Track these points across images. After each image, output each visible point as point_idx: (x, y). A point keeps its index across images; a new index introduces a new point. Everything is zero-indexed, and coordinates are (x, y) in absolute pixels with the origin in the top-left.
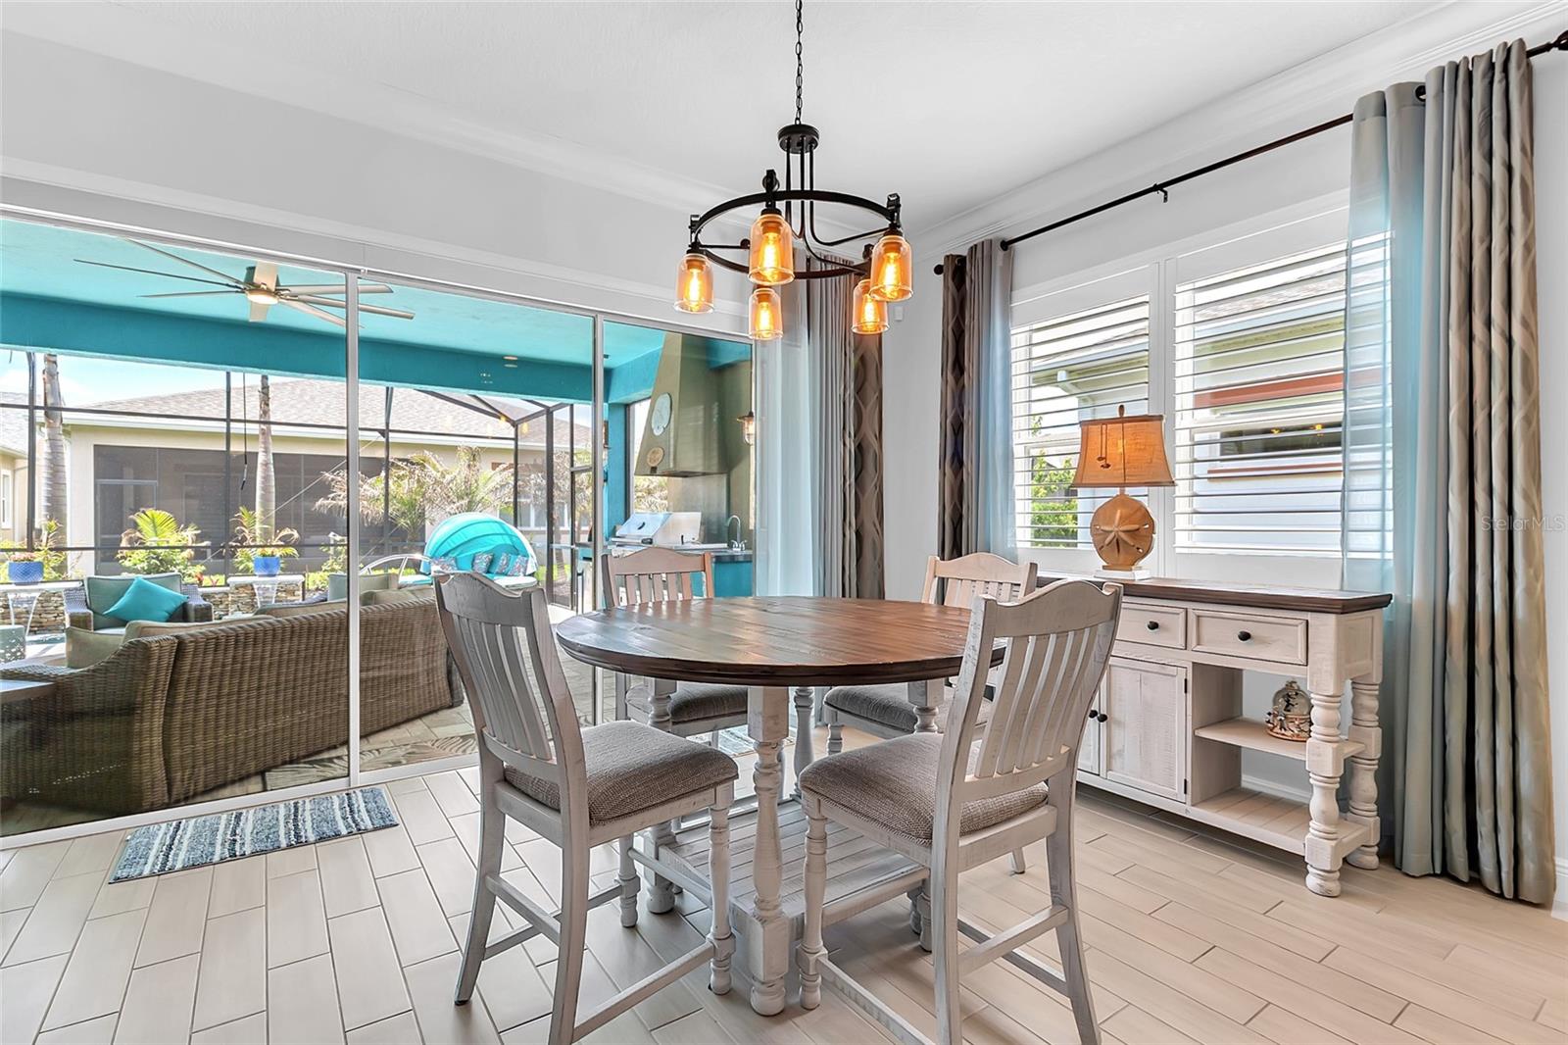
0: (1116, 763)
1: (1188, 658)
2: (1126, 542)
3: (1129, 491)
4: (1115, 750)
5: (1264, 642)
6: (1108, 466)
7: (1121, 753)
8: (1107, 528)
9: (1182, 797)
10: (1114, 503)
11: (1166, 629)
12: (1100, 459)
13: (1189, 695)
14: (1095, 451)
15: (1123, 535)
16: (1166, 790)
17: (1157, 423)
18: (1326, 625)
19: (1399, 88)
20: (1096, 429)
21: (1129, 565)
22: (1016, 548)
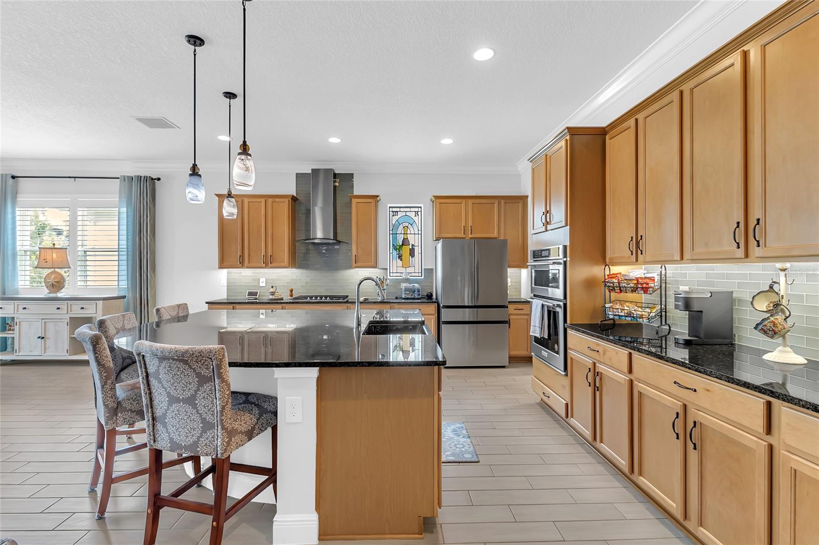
0: (47, 351)
1: (68, 317)
2: (55, 285)
3: (56, 270)
4: (47, 346)
5: (87, 309)
6: (47, 262)
7: (49, 347)
8: (49, 281)
9: (66, 354)
10: (52, 273)
11: (62, 309)
12: (44, 260)
13: (68, 326)
14: (42, 258)
15: (55, 283)
16: (63, 354)
17: (65, 250)
18: (100, 303)
19: (135, 176)
20: (43, 250)
21: (56, 292)
22: (18, 288)
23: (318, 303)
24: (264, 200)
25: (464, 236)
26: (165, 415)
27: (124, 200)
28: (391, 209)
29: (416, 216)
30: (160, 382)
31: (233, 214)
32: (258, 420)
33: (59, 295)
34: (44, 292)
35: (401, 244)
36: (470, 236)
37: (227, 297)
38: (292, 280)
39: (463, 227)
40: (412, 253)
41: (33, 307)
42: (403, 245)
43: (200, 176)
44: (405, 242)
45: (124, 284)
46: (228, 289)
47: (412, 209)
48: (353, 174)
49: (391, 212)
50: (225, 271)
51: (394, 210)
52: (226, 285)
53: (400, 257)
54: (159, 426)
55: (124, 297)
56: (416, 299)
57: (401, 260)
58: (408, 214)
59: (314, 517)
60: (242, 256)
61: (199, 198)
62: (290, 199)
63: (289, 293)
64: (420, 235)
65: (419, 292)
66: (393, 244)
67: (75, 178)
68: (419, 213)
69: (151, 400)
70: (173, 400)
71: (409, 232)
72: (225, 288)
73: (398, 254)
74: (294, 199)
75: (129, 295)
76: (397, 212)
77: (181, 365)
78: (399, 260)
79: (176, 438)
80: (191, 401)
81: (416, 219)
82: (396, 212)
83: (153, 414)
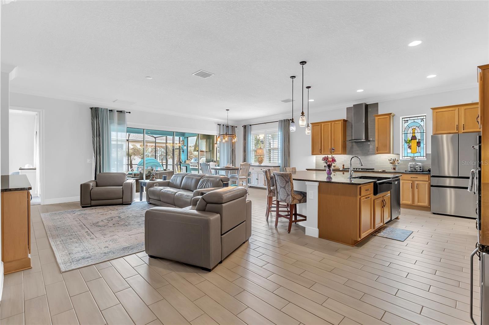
2: (261, 161)
3: (261, 156)
6: (259, 154)
7: (259, 183)
8: (259, 160)
10: (259, 157)
11: (262, 169)
14: (257, 152)
17: (263, 149)
19: (283, 120)
23: (357, 171)
24: (330, 123)
25: (457, 132)
26: (279, 191)
27: (280, 129)
28: (403, 119)
29: (421, 121)
30: (278, 181)
31: (309, 133)
32: (303, 198)
33: (262, 165)
34: (257, 164)
35: (410, 139)
36: (463, 131)
37: (316, 167)
38: (344, 160)
39: (456, 126)
40: (419, 144)
41: (255, 169)
42: (411, 140)
43: (294, 122)
44: (414, 138)
45: (280, 162)
46: (316, 164)
47: (418, 118)
48: (378, 103)
49: (403, 121)
50: (315, 156)
51: (405, 119)
52: (315, 162)
53: (410, 147)
54: (278, 195)
55: (280, 166)
56: (418, 172)
57: (411, 149)
58: (415, 121)
59: (317, 230)
60: (321, 150)
61: (294, 130)
62: (342, 121)
63: (342, 166)
64: (425, 133)
65: (420, 168)
66: (405, 140)
67: (266, 123)
68: (424, 120)
69: (277, 187)
70: (281, 187)
71: (416, 132)
72: (315, 164)
73: (408, 145)
74: (345, 121)
75: (281, 166)
76: (408, 120)
77: (282, 177)
78: (409, 149)
79: (282, 198)
80: (284, 188)
81: (422, 124)
82: (406, 120)
83: (277, 191)
